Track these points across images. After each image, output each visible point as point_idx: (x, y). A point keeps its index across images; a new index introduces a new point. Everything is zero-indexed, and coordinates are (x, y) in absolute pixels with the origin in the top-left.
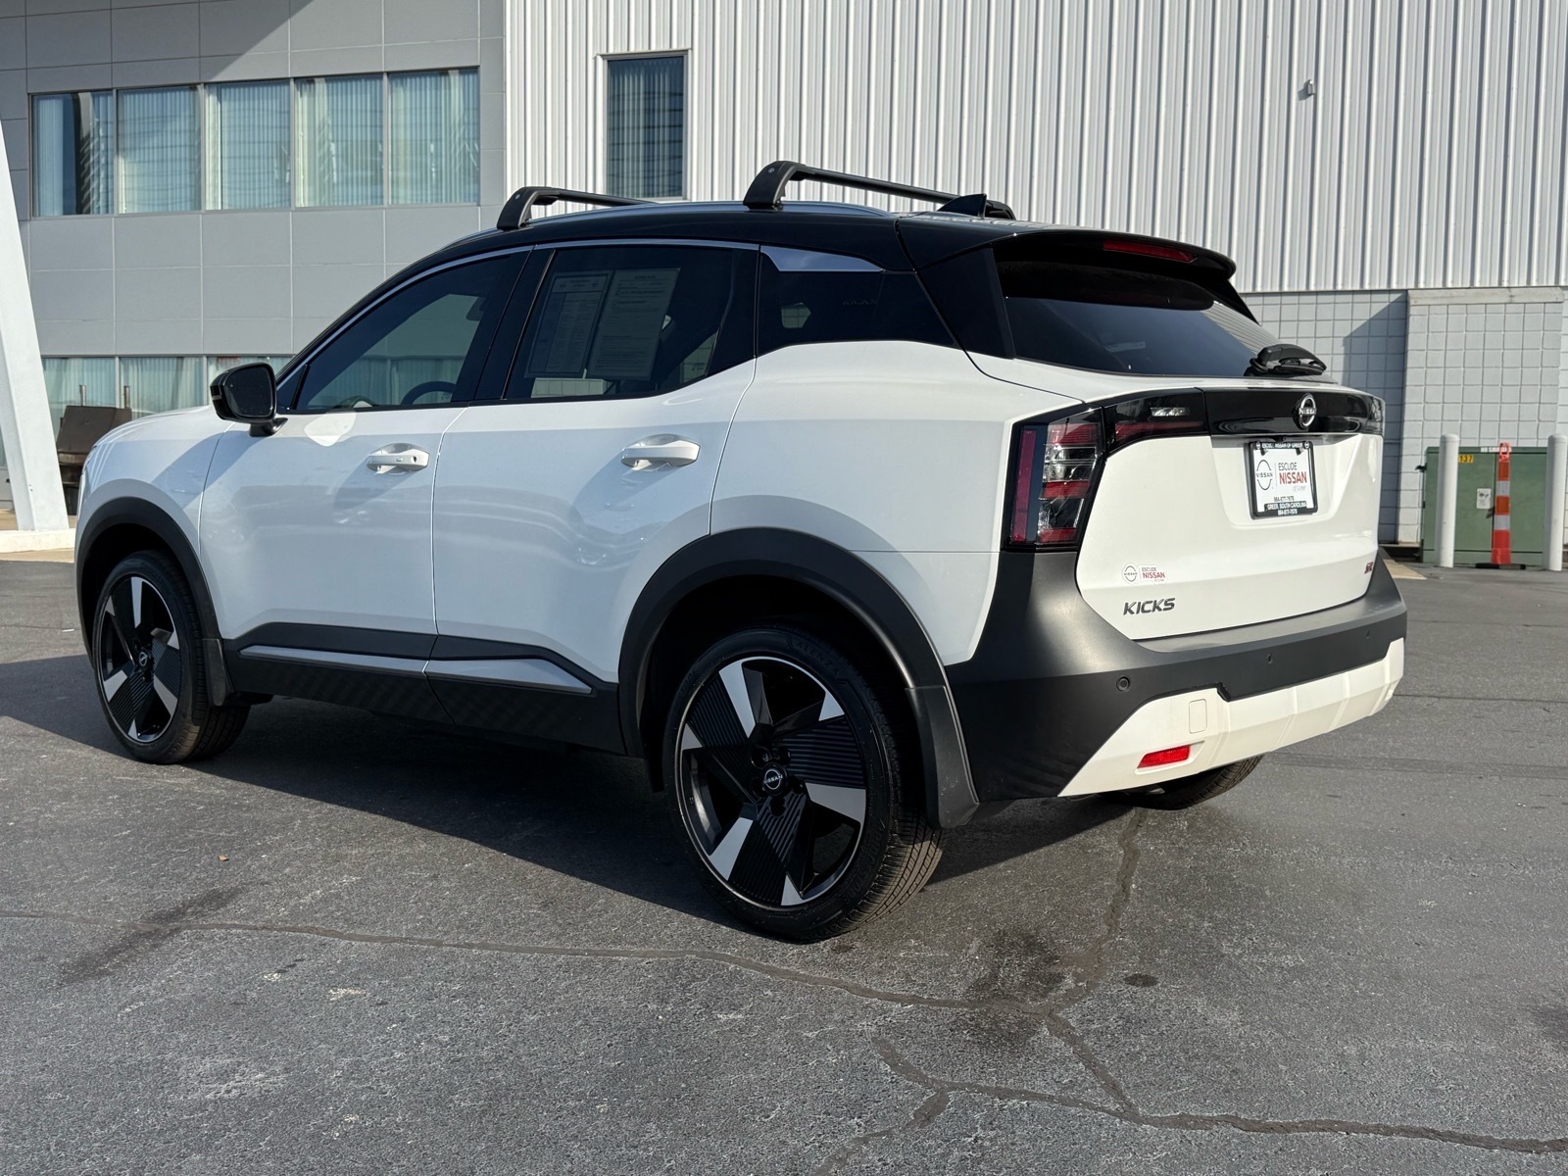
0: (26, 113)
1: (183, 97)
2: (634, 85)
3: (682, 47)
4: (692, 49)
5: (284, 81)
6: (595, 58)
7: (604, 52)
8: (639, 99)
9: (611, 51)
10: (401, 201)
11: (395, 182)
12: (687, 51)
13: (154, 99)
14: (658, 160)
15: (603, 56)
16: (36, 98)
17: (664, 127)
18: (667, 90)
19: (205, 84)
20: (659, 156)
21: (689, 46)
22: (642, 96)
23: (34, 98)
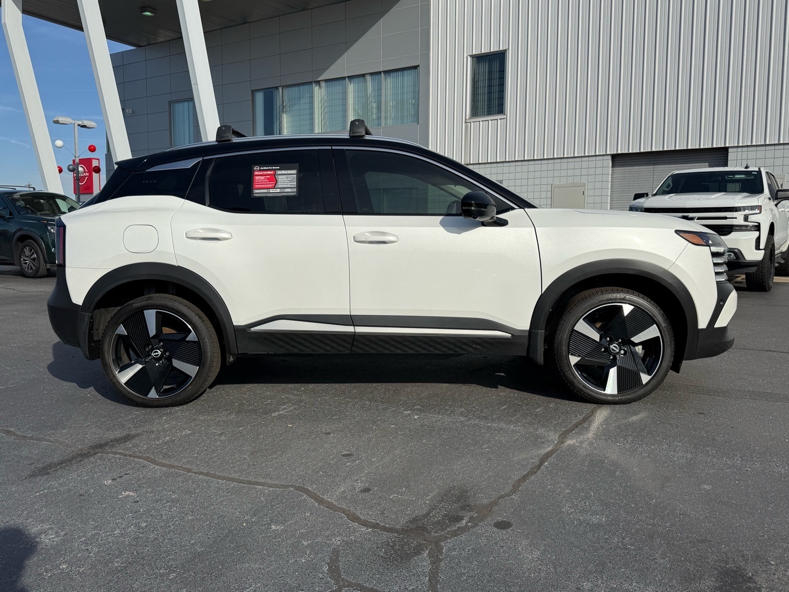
0: (250, 98)
1: (306, 87)
2: (484, 67)
3: (504, 49)
4: (509, 49)
5: (344, 78)
6: (467, 57)
7: (471, 54)
8: (485, 75)
9: (474, 53)
10: (388, 125)
11: (386, 118)
12: (506, 50)
13: (296, 89)
14: (493, 100)
15: (470, 56)
16: (254, 92)
17: (496, 85)
18: (498, 70)
19: (315, 82)
20: (493, 98)
21: (507, 48)
22: (487, 73)
23: (253, 92)
